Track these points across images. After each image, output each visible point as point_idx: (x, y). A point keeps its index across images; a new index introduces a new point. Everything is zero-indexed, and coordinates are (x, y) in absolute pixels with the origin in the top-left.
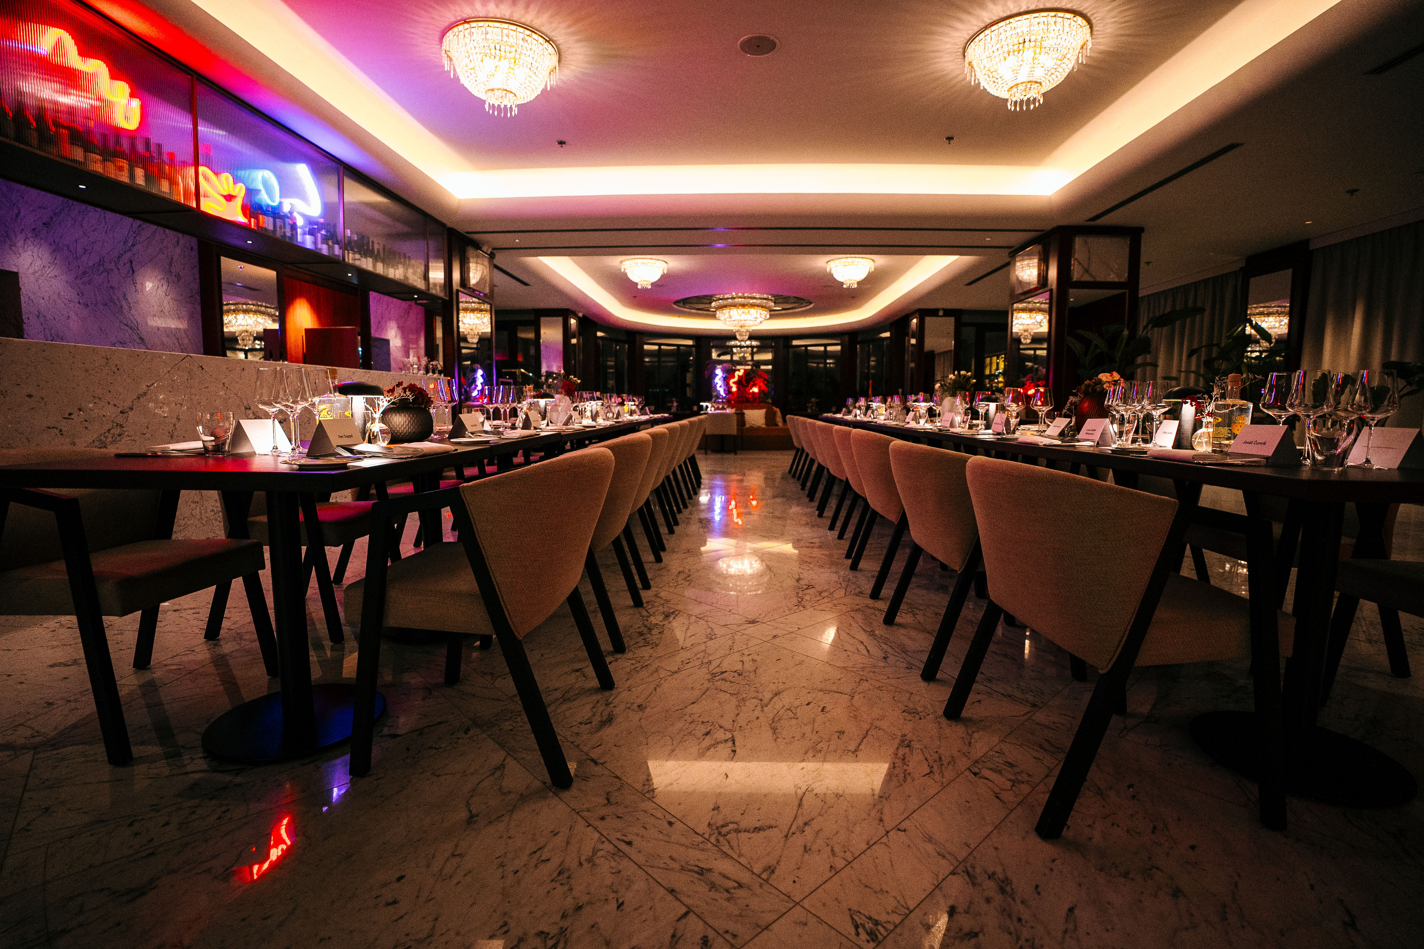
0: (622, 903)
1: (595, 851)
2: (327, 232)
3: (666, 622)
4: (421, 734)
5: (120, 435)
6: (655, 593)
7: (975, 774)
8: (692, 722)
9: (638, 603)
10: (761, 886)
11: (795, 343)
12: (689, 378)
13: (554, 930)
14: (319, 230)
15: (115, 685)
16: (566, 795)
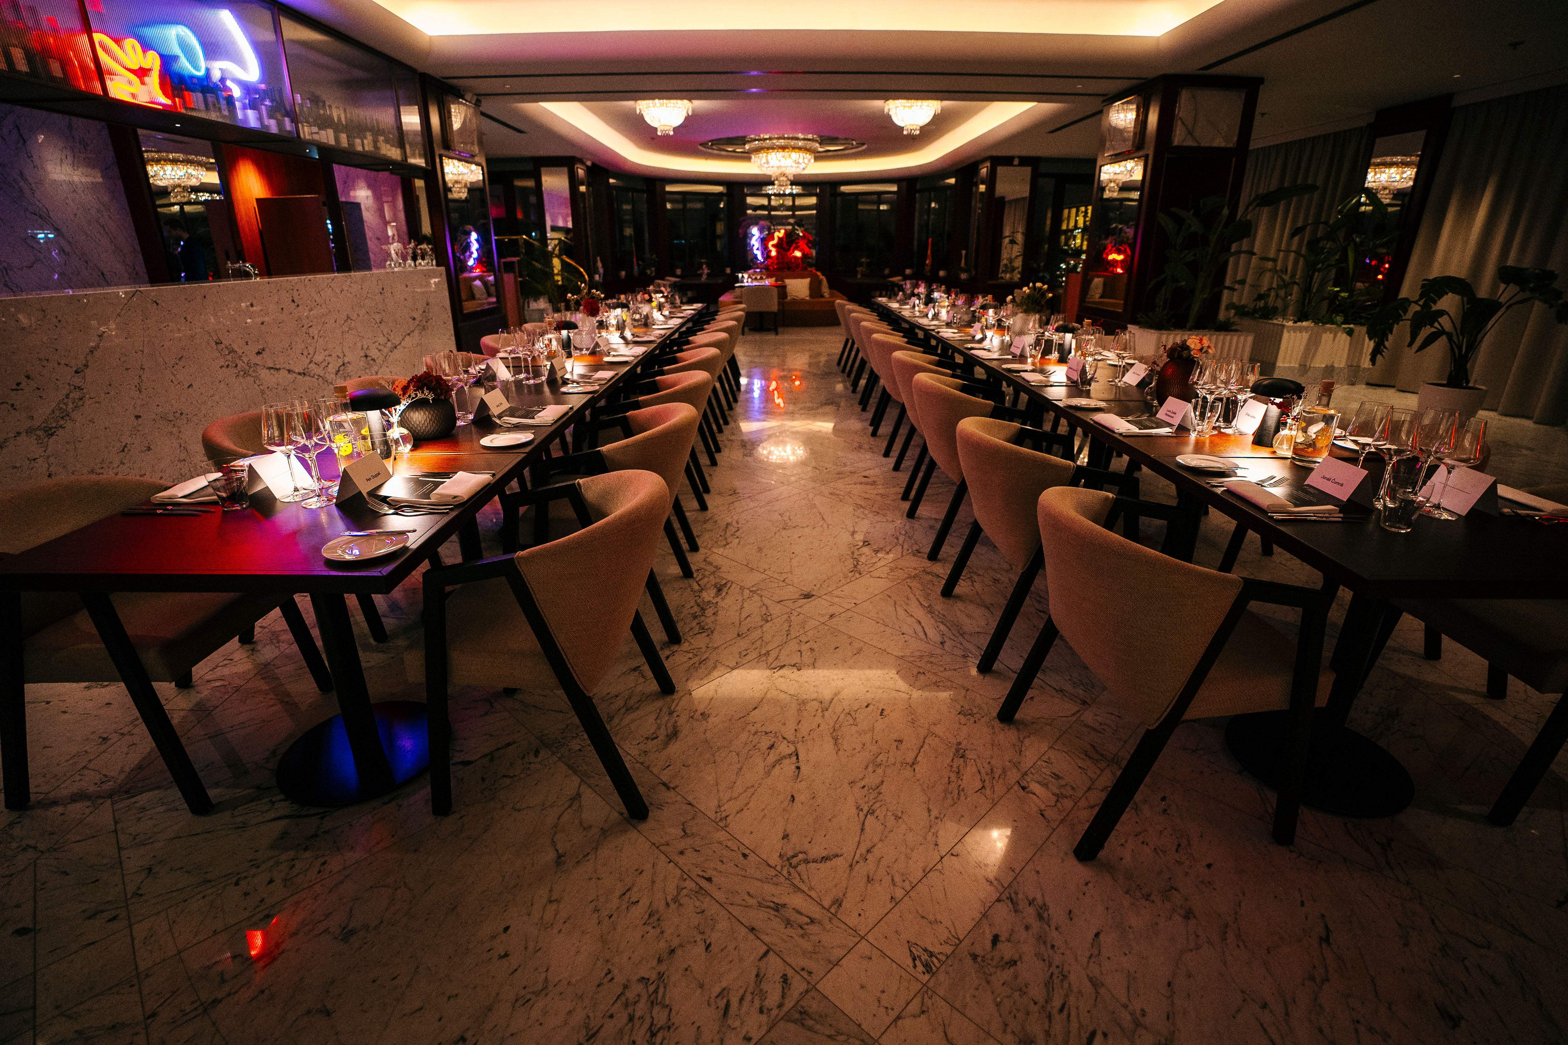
0: (710, 945)
1: (680, 889)
2: (272, 101)
3: (718, 599)
4: (492, 759)
5: (81, 399)
6: (703, 557)
7: (1024, 788)
8: (756, 733)
9: (687, 572)
10: (830, 920)
11: (844, 189)
12: (720, 228)
13: (653, 976)
14: (262, 100)
15: (163, 710)
16: (645, 827)
